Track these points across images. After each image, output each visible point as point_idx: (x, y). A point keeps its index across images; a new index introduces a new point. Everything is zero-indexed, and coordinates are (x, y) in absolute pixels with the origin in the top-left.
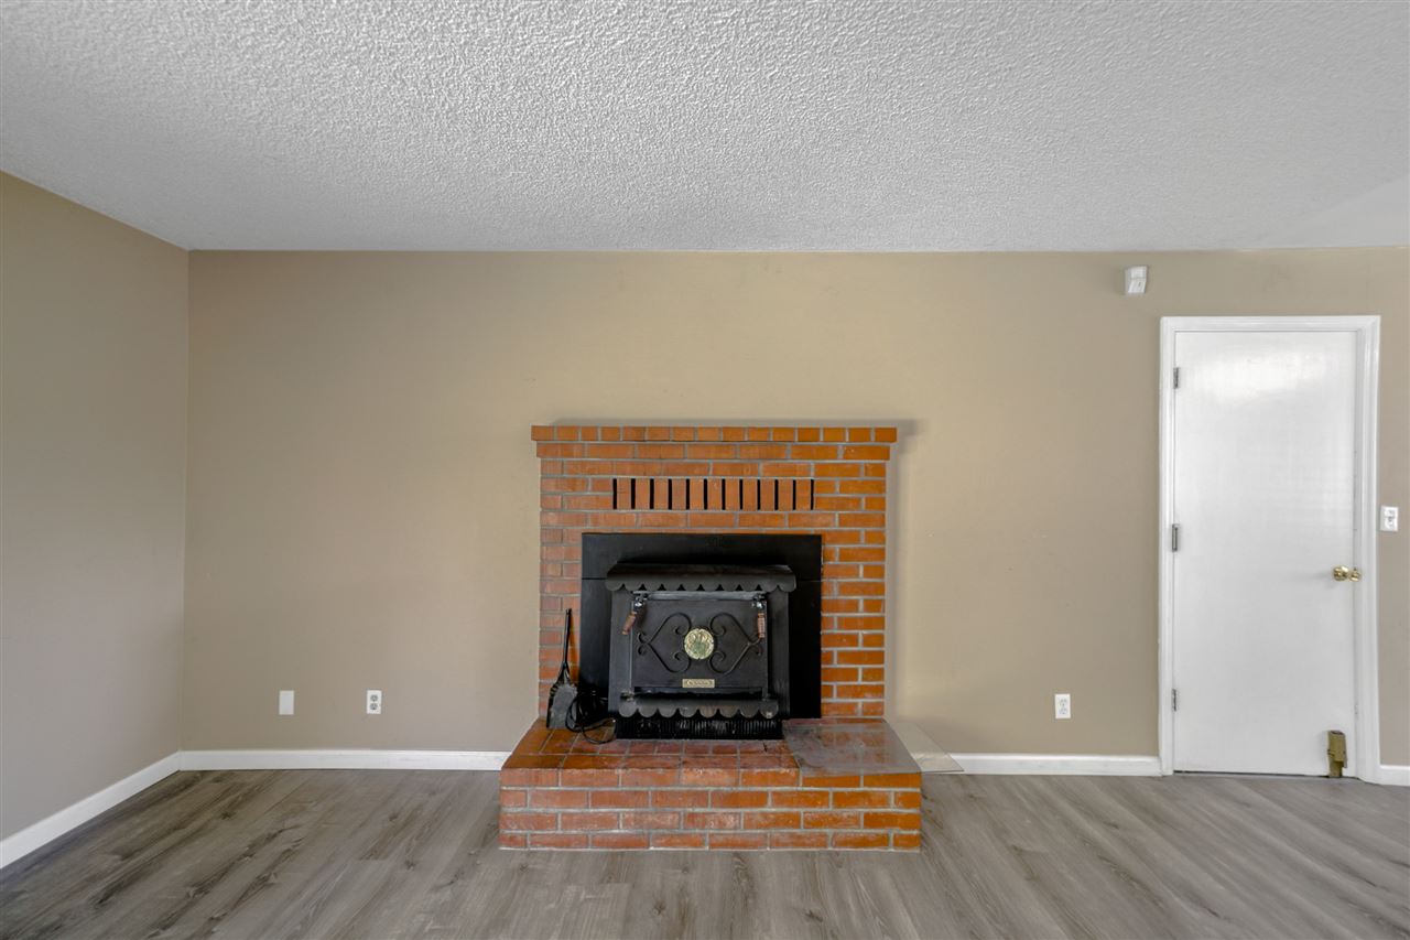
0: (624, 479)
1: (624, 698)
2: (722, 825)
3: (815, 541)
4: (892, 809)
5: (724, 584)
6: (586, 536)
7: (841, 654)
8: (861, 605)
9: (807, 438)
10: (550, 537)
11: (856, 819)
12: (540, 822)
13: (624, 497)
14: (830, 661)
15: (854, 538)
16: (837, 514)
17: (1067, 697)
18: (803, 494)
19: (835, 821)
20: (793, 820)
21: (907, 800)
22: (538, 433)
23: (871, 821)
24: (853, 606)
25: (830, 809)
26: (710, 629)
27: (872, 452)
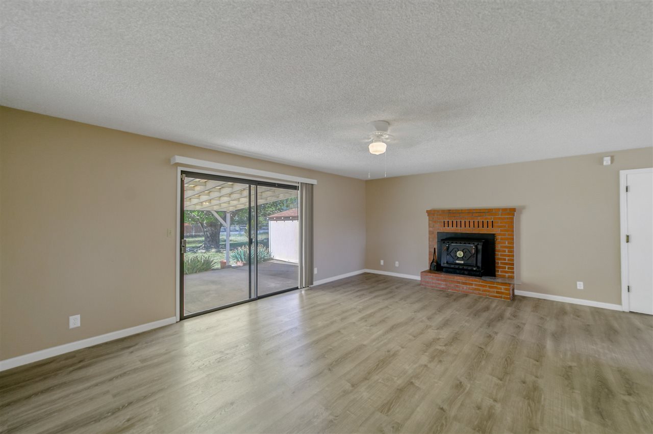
0: (446, 221)
1: (444, 263)
2: (463, 288)
3: (494, 235)
4: (502, 291)
5: (466, 242)
6: (438, 232)
7: (501, 263)
8: (507, 251)
9: (489, 211)
10: (431, 233)
11: (494, 292)
12: (428, 282)
13: (446, 225)
14: (498, 264)
15: (504, 235)
16: (499, 229)
17: (582, 283)
18: (490, 224)
19: (489, 291)
20: (479, 290)
21: (506, 289)
22: (427, 212)
23: (497, 292)
24: (505, 251)
25: (487, 289)
26: (463, 251)
27: (509, 214)
